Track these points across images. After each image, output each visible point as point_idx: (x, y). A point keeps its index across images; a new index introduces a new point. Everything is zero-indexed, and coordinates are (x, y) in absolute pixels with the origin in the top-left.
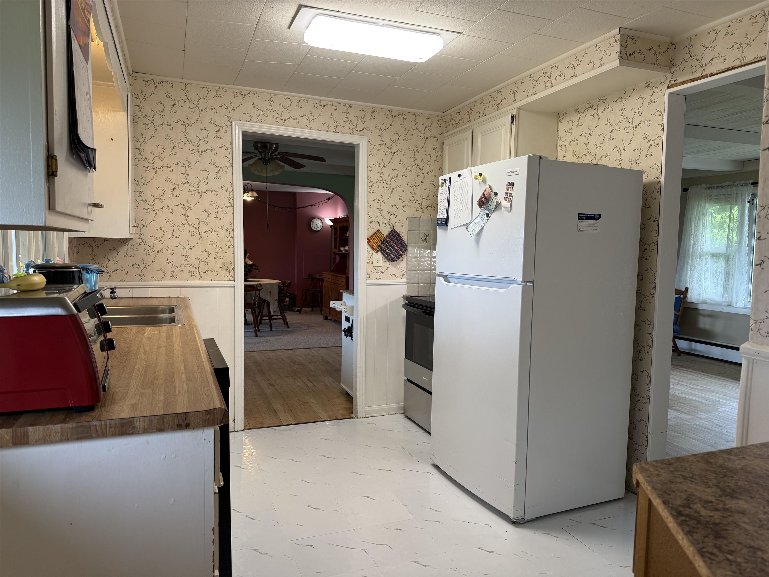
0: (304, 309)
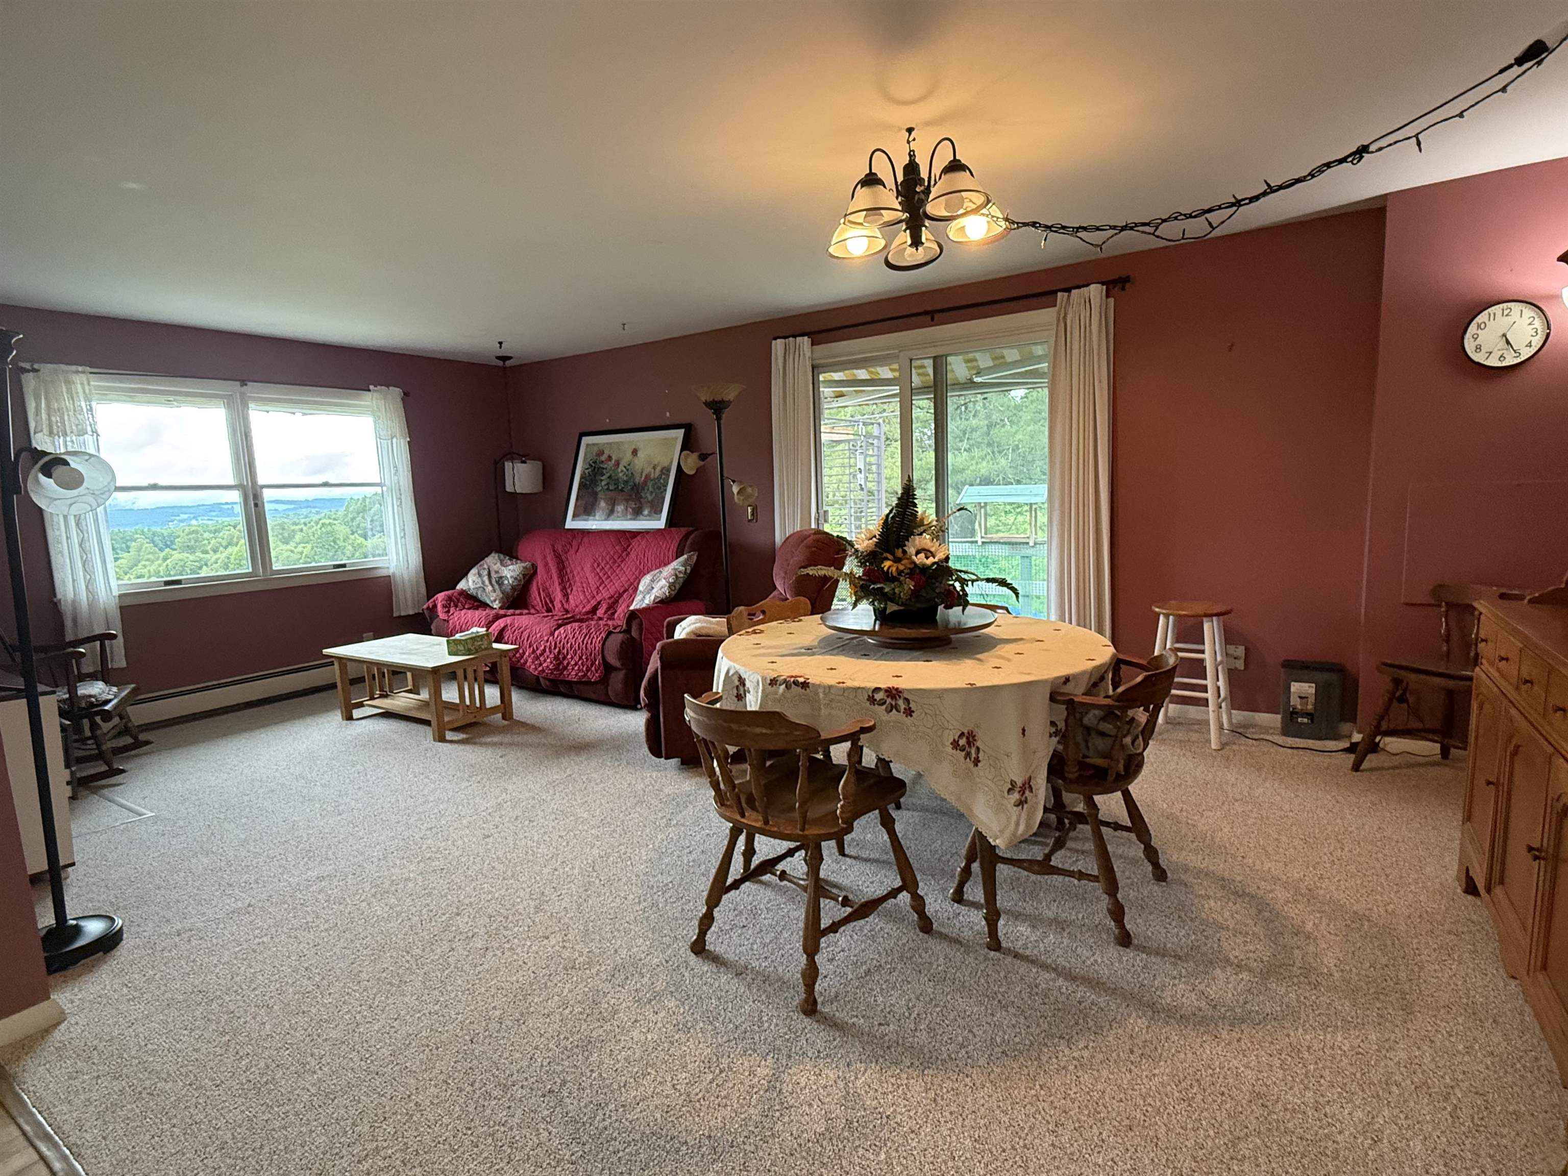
0: (1392, 744)
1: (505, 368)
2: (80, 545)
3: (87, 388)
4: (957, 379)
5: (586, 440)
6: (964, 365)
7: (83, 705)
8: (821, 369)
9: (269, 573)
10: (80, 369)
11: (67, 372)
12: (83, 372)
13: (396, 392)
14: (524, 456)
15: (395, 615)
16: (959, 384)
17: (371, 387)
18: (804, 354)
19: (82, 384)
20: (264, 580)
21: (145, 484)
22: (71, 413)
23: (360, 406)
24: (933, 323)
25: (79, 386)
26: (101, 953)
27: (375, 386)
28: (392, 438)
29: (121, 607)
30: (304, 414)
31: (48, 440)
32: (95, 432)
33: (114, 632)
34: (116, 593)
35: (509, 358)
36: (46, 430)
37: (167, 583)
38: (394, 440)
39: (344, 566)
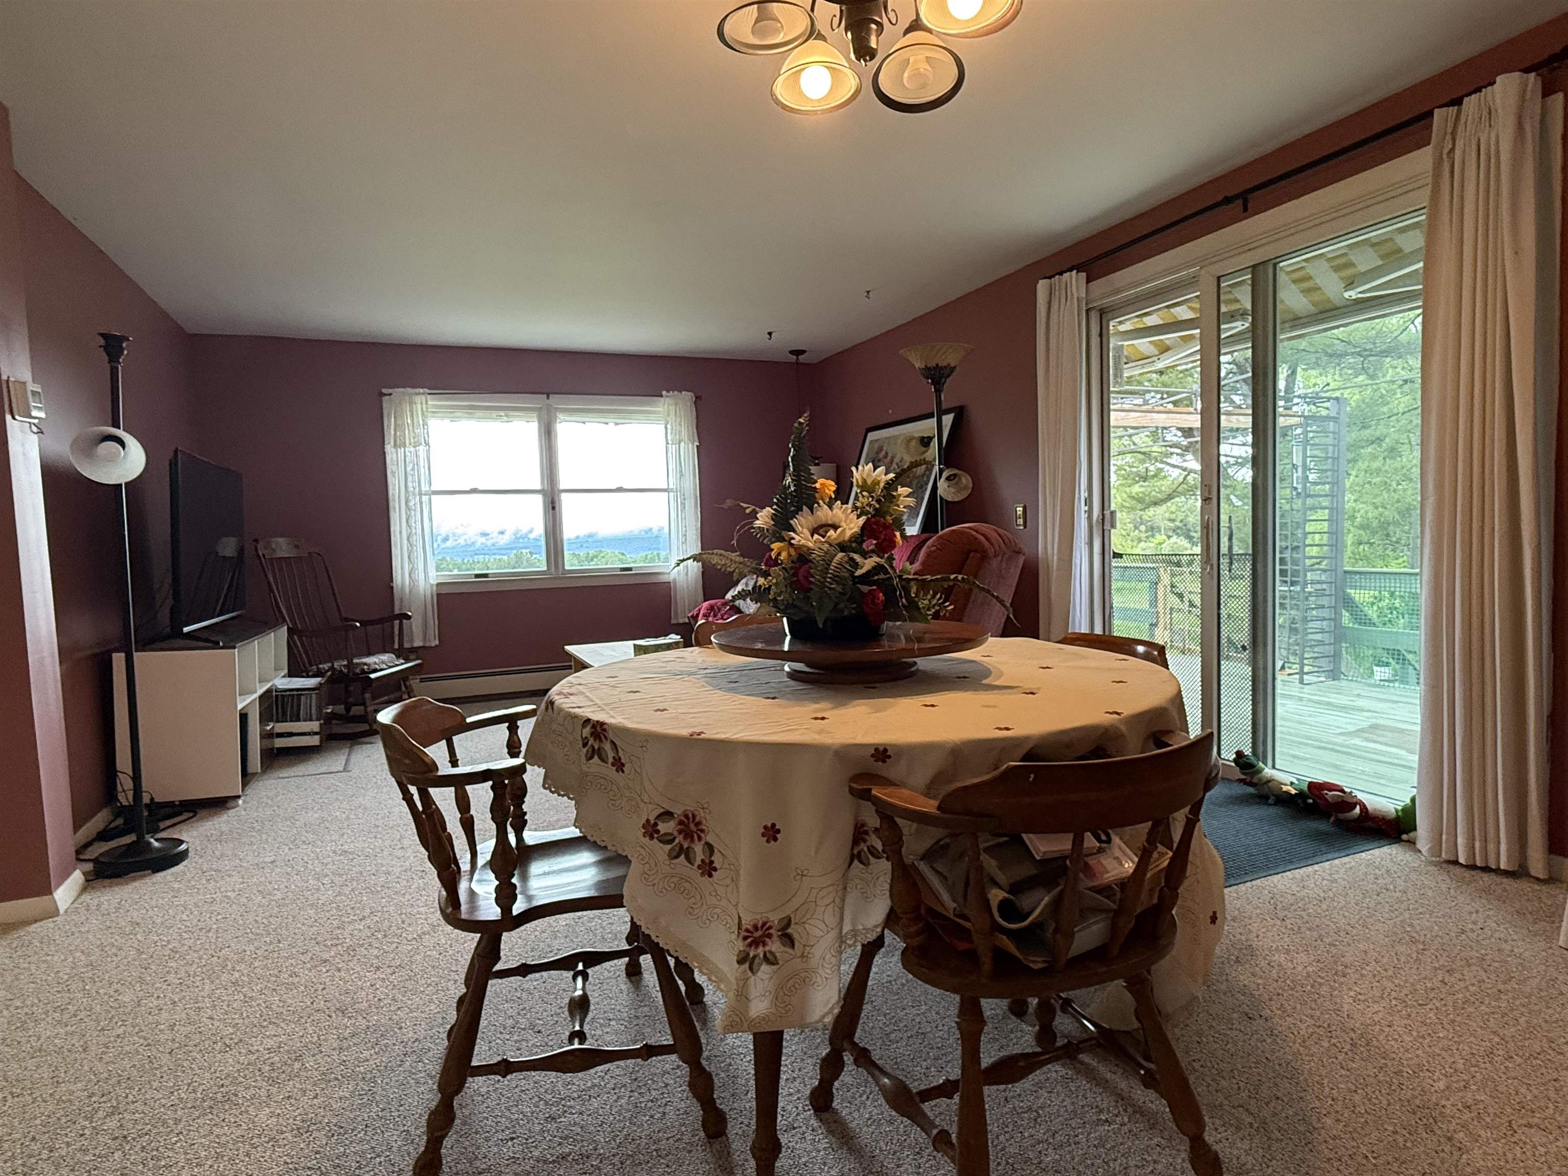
1: (797, 363)
2: (408, 539)
3: (424, 406)
4: (1329, 301)
5: (872, 436)
6: (1335, 276)
7: (358, 671)
8: (1110, 315)
9: (560, 572)
10: (421, 391)
11: (412, 394)
12: (423, 394)
13: (688, 396)
14: (817, 459)
15: (673, 622)
16: (1336, 308)
17: (664, 393)
18: (1072, 295)
19: (422, 404)
20: (555, 578)
21: (468, 489)
22: (411, 428)
23: (654, 413)
24: (1247, 211)
25: (419, 406)
26: (150, 871)
27: (668, 392)
28: (680, 443)
29: (438, 595)
30: (617, 424)
31: (393, 450)
32: (427, 444)
33: (410, 614)
34: (433, 581)
35: (803, 352)
36: (392, 444)
37: (477, 576)
38: (682, 444)
39: (630, 569)
